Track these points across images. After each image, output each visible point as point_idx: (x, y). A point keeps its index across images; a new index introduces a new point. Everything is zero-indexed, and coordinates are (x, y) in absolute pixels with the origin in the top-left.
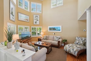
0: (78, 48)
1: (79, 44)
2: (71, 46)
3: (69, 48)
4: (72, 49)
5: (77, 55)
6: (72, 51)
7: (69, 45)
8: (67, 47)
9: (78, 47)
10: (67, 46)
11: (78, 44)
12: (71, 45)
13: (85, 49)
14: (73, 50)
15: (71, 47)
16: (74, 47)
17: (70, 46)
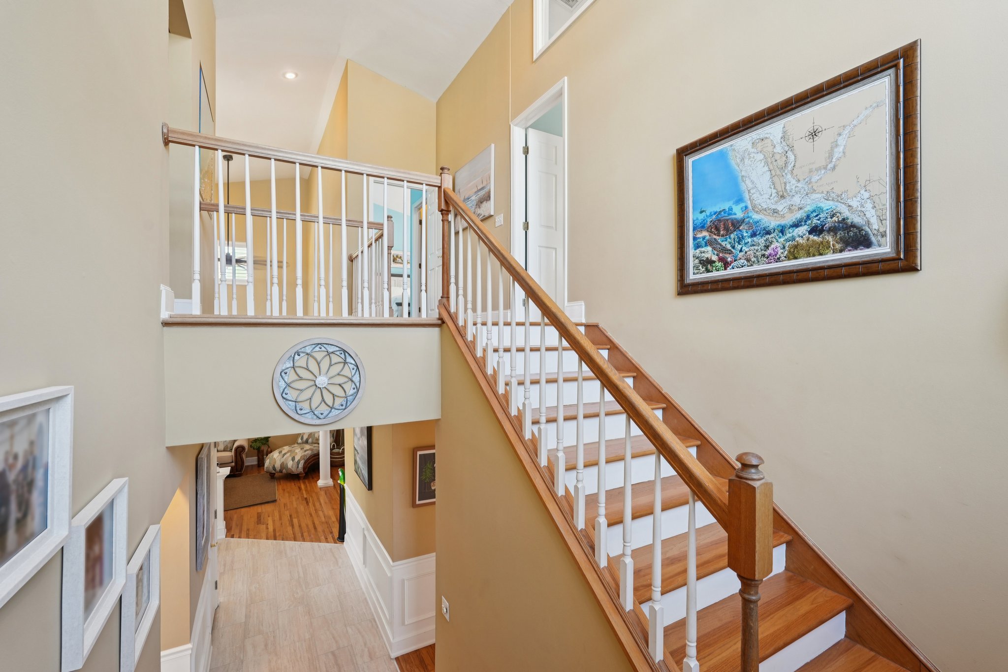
0: (305, 451)
1: (310, 440)
2: (288, 452)
3: (283, 460)
4: (290, 458)
5: (304, 468)
6: (290, 464)
7: (280, 452)
8: (275, 459)
9: (305, 449)
10: (275, 455)
11: (307, 442)
12: (286, 449)
13: (315, 452)
14: (293, 459)
15: (288, 454)
16: (296, 451)
17: (283, 452)
